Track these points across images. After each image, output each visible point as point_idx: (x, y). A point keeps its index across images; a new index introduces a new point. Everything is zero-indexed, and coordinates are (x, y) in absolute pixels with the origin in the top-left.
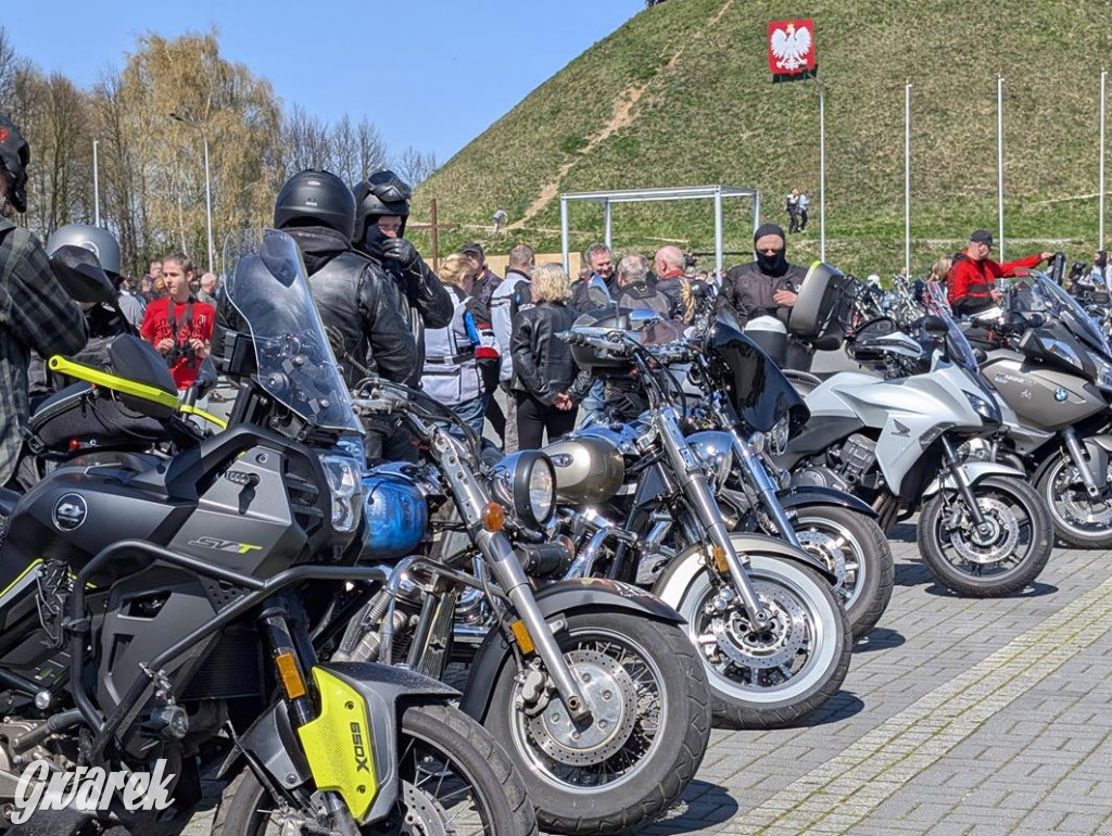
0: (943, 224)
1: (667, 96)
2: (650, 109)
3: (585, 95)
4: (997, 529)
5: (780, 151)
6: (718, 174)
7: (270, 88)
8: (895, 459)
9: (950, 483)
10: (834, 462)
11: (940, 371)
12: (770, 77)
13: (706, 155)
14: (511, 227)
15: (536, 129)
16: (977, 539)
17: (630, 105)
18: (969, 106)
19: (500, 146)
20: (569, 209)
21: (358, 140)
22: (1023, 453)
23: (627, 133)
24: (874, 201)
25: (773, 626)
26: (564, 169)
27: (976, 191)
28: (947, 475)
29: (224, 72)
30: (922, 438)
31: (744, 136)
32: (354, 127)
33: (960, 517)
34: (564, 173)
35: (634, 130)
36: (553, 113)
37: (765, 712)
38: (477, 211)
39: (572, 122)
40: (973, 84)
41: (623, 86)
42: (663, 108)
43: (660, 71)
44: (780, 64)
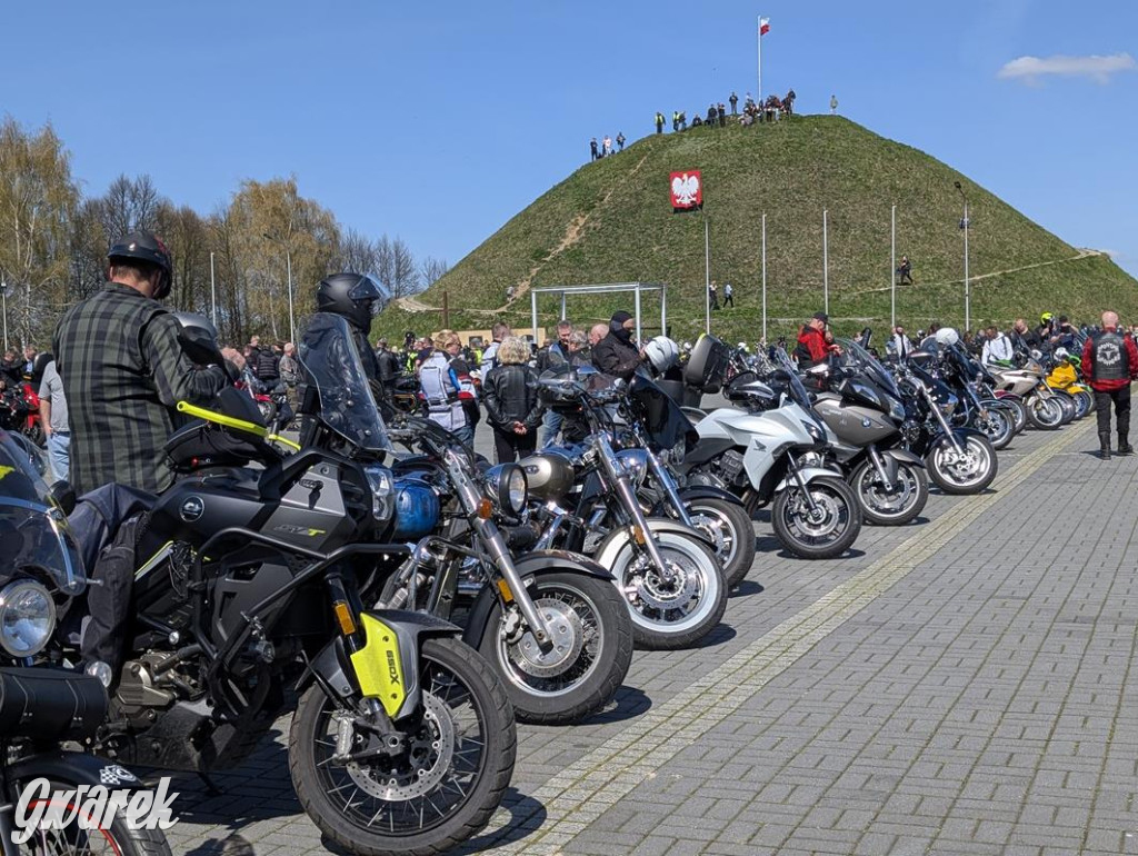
0: (788, 308)
1: (603, 222)
2: (591, 230)
3: (547, 221)
4: (825, 512)
5: (679, 260)
6: (638, 275)
7: (333, 217)
8: (756, 467)
9: (793, 482)
10: (716, 469)
11: (786, 407)
12: (672, 210)
13: (629, 262)
14: (498, 311)
15: (514, 244)
16: (811, 520)
17: (578, 228)
18: (805, 229)
19: (490, 256)
20: (537, 299)
21: (393, 252)
22: (842, 462)
23: (576, 247)
24: (742, 293)
25: (675, 580)
26: (534, 272)
27: (810, 285)
28: (791, 477)
29: (300, 206)
30: (774, 452)
31: (655, 249)
32: (390, 242)
33: (800, 505)
34: (534, 274)
35: (581, 245)
36: (526, 233)
37: (669, 639)
38: (475, 300)
39: (538, 240)
40: (808, 214)
41: (573, 216)
42: (600, 230)
43: (598, 205)
44: (678, 201)
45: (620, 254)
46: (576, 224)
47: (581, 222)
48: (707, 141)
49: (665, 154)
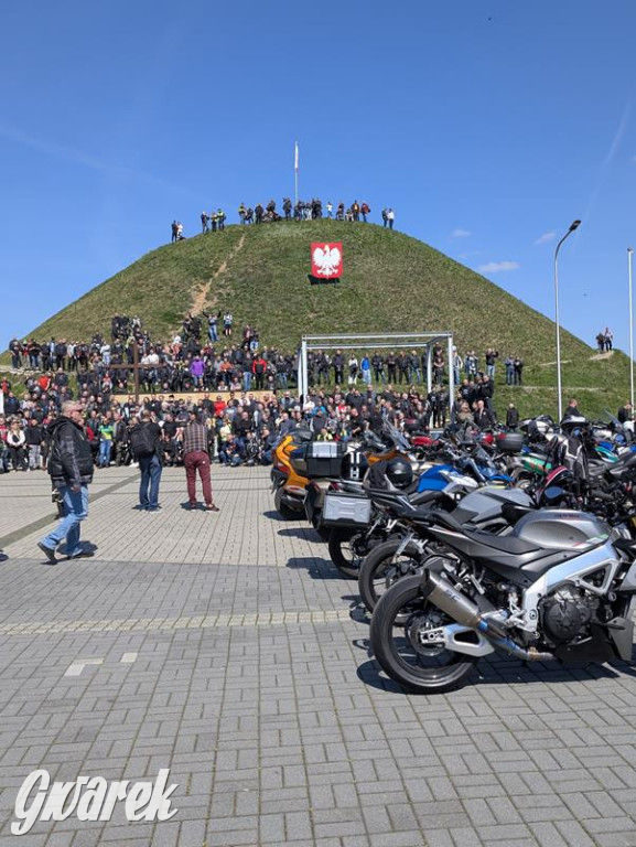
1: (235, 289)
12: (309, 281)
17: (204, 295)
31: (311, 316)
41: (191, 283)
42: (236, 296)
43: (216, 275)
44: (319, 272)
45: (276, 319)
46: (201, 291)
47: (206, 289)
48: (302, 228)
49: (266, 236)
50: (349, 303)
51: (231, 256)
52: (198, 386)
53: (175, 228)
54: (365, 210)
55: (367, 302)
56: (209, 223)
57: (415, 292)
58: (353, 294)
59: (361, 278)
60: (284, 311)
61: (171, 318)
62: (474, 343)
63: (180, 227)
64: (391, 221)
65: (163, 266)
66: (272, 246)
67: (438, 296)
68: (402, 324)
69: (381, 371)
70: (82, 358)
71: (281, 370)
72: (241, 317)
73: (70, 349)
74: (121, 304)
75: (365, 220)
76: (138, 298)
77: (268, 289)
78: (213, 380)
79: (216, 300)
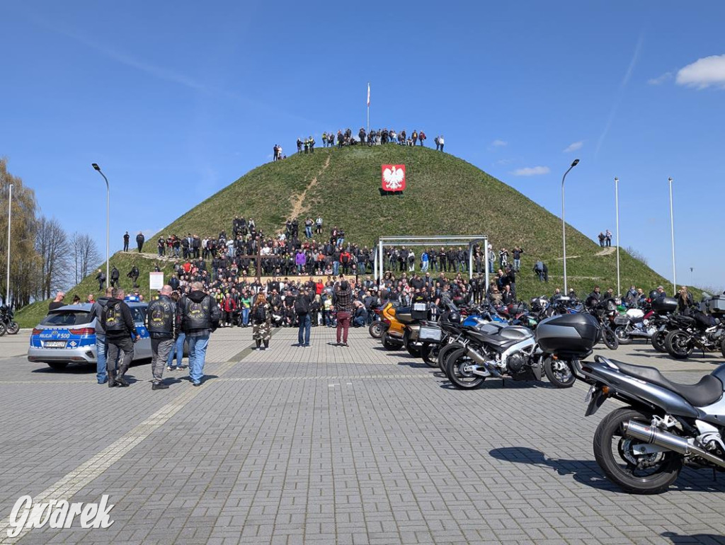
1: (323, 199)
2: (316, 204)
12: (380, 193)
17: (300, 203)
39: (266, 209)
41: (290, 193)
42: (325, 204)
43: (309, 187)
44: (387, 186)
45: (355, 222)
46: (298, 200)
47: (302, 198)
48: (374, 151)
49: (346, 157)
50: (410, 210)
51: (320, 173)
52: (302, 272)
53: (276, 150)
54: (422, 137)
55: (423, 209)
56: (303, 146)
57: (461, 202)
58: (413, 204)
59: (419, 190)
60: (361, 215)
61: (277, 220)
62: (505, 242)
63: (280, 149)
64: (442, 146)
65: (268, 180)
66: (351, 165)
67: (478, 205)
68: (451, 226)
69: (435, 262)
70: (213, 249)
71: (361, 260)
72: (329, 220)
73: (204, 243)
74: (237, 209)
75: (422, 145)
76: (251, 204)
77: (348, 199)
78: (312, 267)
79: (309, 207)
